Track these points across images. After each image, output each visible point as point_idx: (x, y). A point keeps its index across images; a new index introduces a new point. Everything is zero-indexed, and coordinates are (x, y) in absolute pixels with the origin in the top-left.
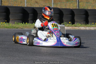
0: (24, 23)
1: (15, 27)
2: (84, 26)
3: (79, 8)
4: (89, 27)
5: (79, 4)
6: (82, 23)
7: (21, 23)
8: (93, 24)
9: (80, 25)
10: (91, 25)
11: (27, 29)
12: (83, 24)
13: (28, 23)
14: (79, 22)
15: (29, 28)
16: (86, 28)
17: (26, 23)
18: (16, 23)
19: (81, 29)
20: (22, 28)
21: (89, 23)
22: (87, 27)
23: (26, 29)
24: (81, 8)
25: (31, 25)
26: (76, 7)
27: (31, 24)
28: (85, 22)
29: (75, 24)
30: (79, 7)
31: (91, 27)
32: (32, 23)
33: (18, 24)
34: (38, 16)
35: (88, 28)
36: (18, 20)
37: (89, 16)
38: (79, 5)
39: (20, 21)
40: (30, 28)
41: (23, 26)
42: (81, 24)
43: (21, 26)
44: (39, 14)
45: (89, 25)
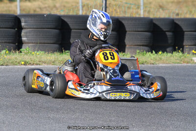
7: (150, 53)
11: (164, 65)
15: (167, 63)
17: (160, 53)
20: (153, 64)
25: (171, 56)
34: (185, 36)
39: (147, 48)
40: (169, 63)
44: (186, 33)
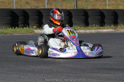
0: (13, 28)
1: (3, 33)
2: (83, 29)
3: (77, 9)
4: (90, 29)
5: (77, 3)
6: (81, 25)
8: (94, 26)
9: (79, 27)
10: (91, 27)
12: (83, 26)
13: (18, 27)
14: (78, 24)
16: (86, 31)
18: (5, 28)
19: (80, 32)
21: (89, 25)
22: (87, 29)
23: (16, 34)
24: (79, 8)
26: (74, 7)
27: (21, 29)
28: (85, 24)
29: (73, 27)
30: (77, 7)
31: (92, 29)
32: (23, 28)
33: (6, 29)
35: (88, 31)
36: (6, 24)
37: (89, 17)
38: (77, 5)
41: (12, 31)
42: (81, 27)
43: (10, 31)
45: (89, 28)
